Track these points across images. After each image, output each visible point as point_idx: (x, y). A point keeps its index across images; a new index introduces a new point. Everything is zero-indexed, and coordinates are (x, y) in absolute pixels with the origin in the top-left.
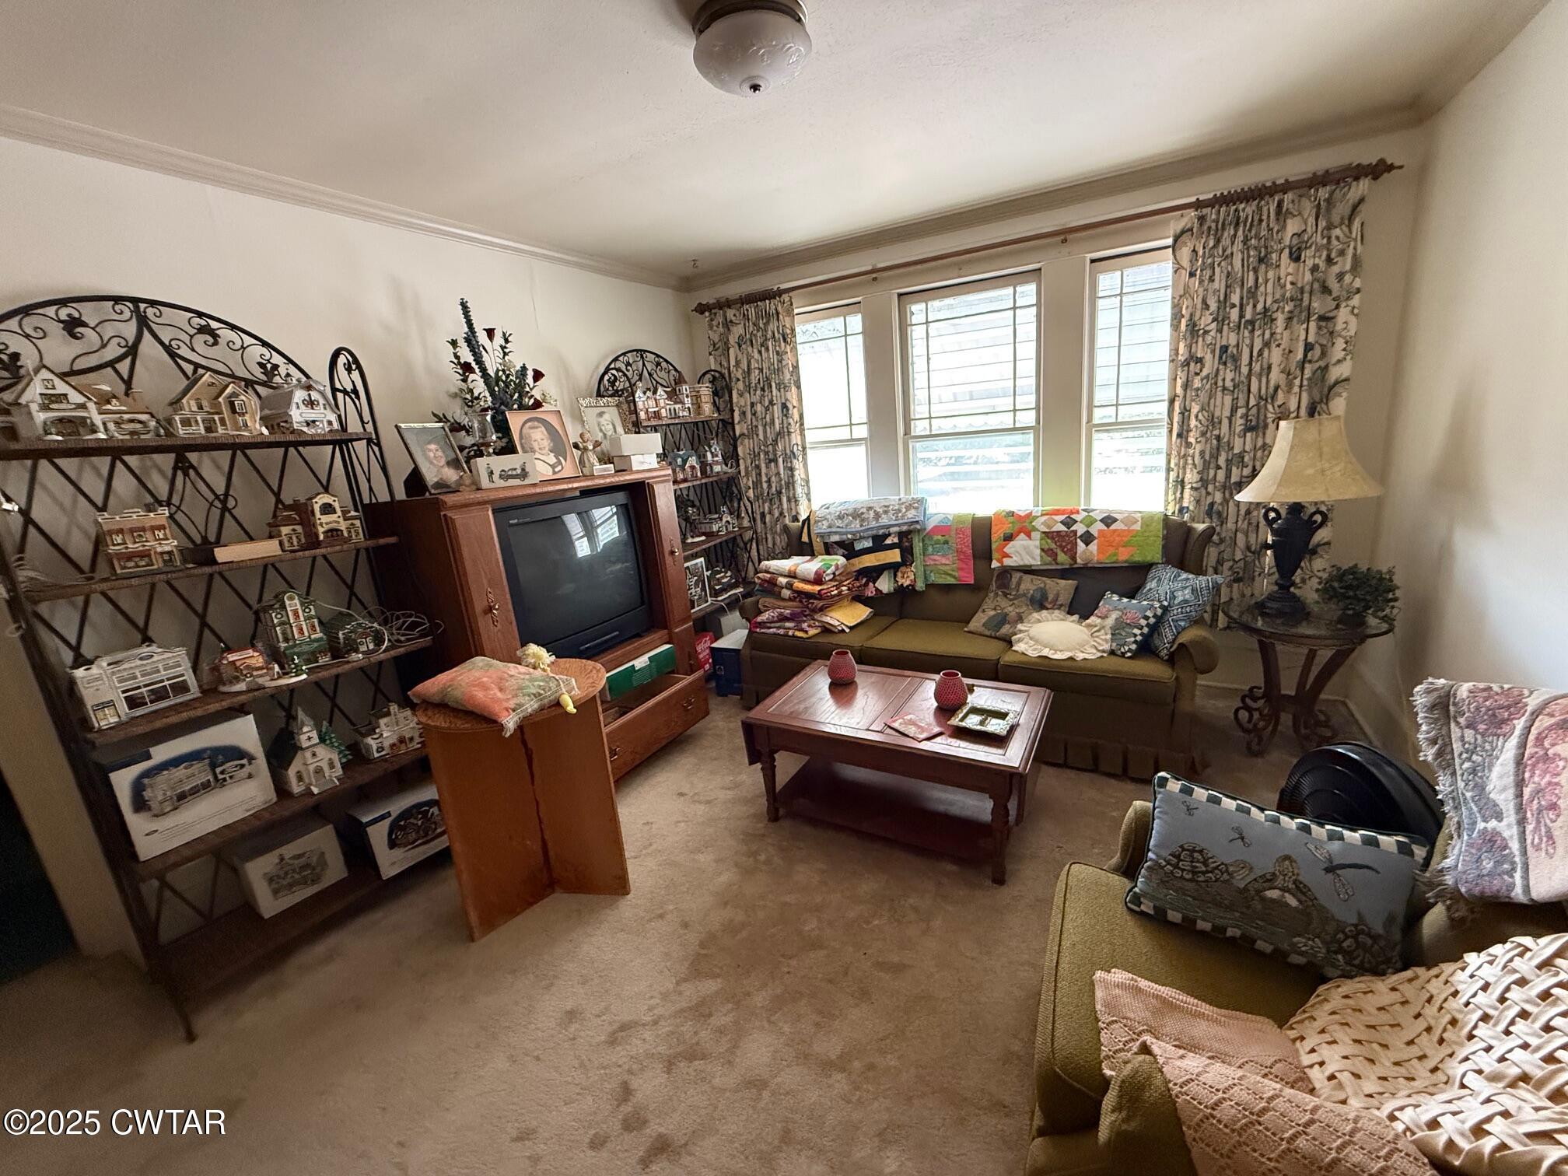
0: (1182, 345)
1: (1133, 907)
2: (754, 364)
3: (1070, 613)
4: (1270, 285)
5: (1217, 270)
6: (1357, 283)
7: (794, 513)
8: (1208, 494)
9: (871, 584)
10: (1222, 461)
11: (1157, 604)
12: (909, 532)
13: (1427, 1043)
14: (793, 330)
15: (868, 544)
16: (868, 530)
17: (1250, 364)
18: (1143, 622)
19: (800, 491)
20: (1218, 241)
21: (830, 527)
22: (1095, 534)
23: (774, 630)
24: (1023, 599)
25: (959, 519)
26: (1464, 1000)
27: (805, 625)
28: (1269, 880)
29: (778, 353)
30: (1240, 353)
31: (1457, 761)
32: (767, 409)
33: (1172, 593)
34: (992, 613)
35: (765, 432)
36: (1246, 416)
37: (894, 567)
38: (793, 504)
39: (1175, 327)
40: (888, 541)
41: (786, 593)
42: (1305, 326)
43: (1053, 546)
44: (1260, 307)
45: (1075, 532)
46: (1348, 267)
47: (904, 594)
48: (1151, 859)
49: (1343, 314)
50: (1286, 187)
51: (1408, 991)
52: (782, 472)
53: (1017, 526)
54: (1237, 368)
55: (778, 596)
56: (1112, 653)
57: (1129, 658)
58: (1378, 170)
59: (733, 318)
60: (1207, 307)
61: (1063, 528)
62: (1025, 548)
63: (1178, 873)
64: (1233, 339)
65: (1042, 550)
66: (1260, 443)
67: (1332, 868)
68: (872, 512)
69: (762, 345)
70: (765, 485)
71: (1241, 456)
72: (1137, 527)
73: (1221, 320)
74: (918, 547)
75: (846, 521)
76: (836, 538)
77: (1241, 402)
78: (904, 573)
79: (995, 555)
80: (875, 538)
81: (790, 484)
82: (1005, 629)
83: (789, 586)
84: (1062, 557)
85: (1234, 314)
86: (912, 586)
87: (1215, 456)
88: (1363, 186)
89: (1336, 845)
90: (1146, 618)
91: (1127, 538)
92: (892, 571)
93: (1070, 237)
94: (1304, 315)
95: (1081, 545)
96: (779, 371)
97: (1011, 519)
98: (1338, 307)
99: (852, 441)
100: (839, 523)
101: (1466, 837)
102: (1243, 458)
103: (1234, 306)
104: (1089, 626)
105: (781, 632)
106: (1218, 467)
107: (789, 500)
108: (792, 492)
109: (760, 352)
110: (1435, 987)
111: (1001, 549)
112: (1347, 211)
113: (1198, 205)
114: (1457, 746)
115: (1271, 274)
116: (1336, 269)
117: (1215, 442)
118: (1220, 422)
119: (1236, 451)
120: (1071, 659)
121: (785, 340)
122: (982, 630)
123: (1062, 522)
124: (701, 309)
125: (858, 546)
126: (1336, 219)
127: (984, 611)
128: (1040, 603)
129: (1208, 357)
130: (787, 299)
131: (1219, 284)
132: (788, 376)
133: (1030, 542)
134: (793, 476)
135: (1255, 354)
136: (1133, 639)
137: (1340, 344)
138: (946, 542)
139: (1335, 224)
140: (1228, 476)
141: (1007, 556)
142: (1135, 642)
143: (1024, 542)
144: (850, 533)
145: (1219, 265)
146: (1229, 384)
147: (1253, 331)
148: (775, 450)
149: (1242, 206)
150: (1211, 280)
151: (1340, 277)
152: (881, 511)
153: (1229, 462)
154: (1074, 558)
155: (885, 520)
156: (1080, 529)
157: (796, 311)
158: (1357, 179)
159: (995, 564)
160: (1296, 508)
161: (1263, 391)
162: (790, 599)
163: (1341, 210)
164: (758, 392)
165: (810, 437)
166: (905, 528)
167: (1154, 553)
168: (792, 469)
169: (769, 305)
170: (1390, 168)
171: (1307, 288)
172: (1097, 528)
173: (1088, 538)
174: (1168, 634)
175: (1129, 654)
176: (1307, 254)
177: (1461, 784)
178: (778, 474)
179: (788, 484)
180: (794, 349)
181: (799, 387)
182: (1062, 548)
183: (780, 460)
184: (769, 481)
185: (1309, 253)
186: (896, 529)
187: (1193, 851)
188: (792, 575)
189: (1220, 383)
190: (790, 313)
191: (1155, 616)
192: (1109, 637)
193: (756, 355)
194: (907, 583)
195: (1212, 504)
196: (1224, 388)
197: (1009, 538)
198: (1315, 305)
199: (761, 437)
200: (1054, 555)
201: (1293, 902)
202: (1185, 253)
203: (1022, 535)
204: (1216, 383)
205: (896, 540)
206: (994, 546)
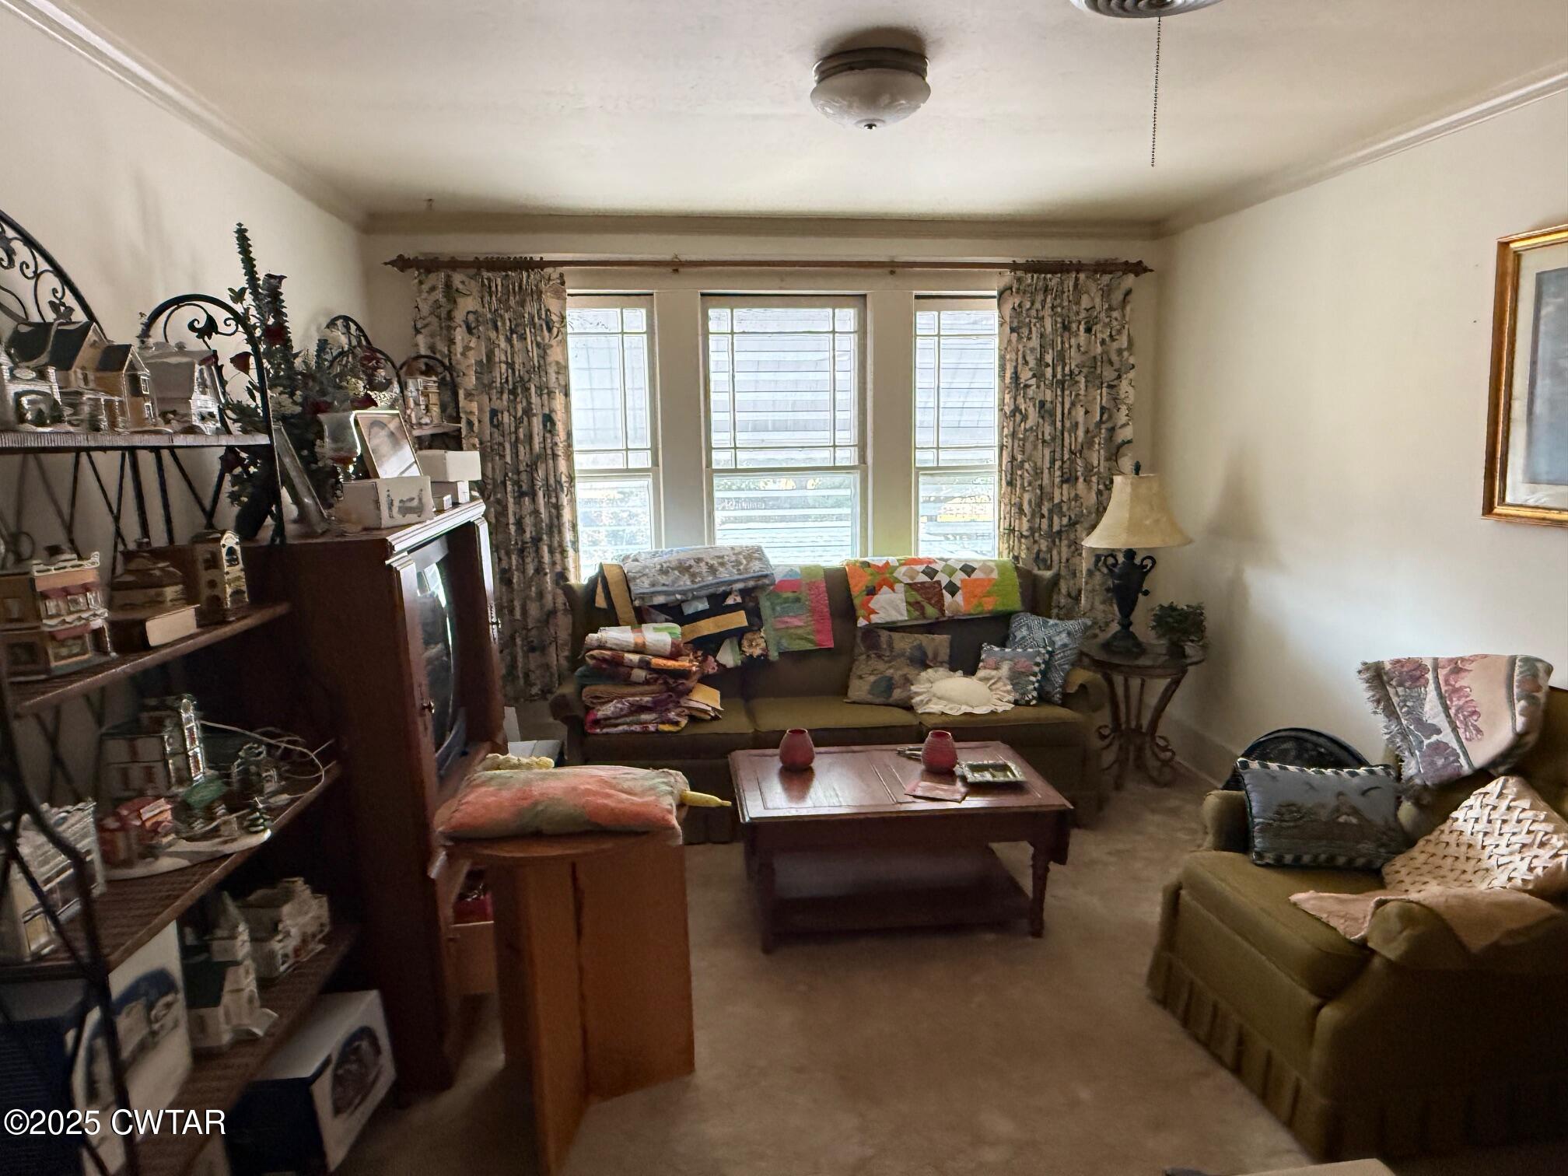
0: (1007, 397)
1: (1259, 862)
2: (499, 356)
3: (953, 669)
4: (1073, 350)
5: (1034, 329)
6: (1132, 360)
7: (558, 568)
8: (1035, 542)
9: (711, 658)
10: (1045, 511)
11: (1043, 651)
12: (754, 589)
13: (1461, 865)
14: (563, 318)
15: (703, 605)
16: (701, 588)
17: (1063, 421)
18: (1036, 669)
19: (568, 536)
20: (1033, 304)
21: (653, 585)
22: (958, 584)
23: (625, 727)
24: (902, 659)
25: (808, 571)
26: (1469, 833)
27: (672, 715)
28: (1337, 810)
29: (538, 345)
30: (1055, 408)
31: (1398, 709)
32: (518, 422)
33: (1050, 638)
34: (872, 678)
35: (516, 454)
36: (1061, 468)
37: (738, 634)
38: (558, 556)
39: (1002, 377)
40: (730, 601)
41: (640, 674)
42: (1099, 391)
43: (919, 598)
44: (1067, 369)
45: (939, 582)
46: (1125, 345)
47: (752, 667)
48: (1258, 824)
49: (1124, 385)
50: (1078, 267)
51: (1431, 848)
52: (542, 510)
53: (878, 578)
54: (1054, 423)
55: (628, 681)
56: (1016, 703)
57: (1033, 706)
58: (1138, 269)
59: (461, 287)
60: (1026, 363)
61: (926, 579)
62: (891, 603)
63: (1285, 824)
64: (1049, 395)
65: (907, 602)
66: (1072, 495)
67: (1364, 793)
68: (702, 564)
69: (512, 331)
70: (512, 528)
71: (1059, 505)
72: (995, 575)
73: (1038, 376)
74: (765, 605)
75: (671, 578)
76: (660, 600)
77: (1058, 456)
78: (751, 641)
79: (861, 612)
80: (711, 598)
81: (555, 525)
82: (897, 694)
83: (645, 665)
84: (931, 611)
85: (1049, 371)
86: (765, 655)
87: (1040, 505)
88: (1130, 280)
89: (1356, 780)
90: (1038, 664)
91: (989, 588)
92: (735, 642)
93: (898, 270)
94: (1097, 382)
95: (947, 596)
96: (541, 369)
97: (869, 570)
98: (1119, 377)
99: (628, 472)
100: (663, 579)
101: (1417, 753)
102: (1061, 508)
103: (1048, 365)
104: (986, 679)
105: (637, 728)
106: (1043, 516)
107: (551, 552)
108: (556, 538)
109: (509, 340)
110: (1445, 837)
111: (865, 605)
112: (1121, 297)
113: (1014, 267)
114: (1395, 700)
115: (1073, 341)
116: (1115, 345)
117: (1038, 491)
118: (1042, 473)
119: (1056, 501)
120: (993, 713)
121: (550, 330)
122: (870, 698)
123: (923, 572)
124: (403, 263)
125: (689, 610)
126: (1115, 303)
127: (860, 677)
128: (923, 662)
129: (1031, 410)
130: (555, 276)
131: (1035, 342)
132: (553, 376)
133: (893, 595)
134: (559, 516)
135: (1066, 411)
136: (1032, 687)
137: (1124, 409)
138: (797, 600)
139: (1115, 307)
140: (1051, 526)
141: (873, 612)
142: (1035, 689)
143: (888, 596)
144: (680, 593)
145: (1035, 325)
146: (1047, 437)
147: (1063, 391)
148: (532, 480)
149: (1049, 276)
150: (1029, 339)
151: (1120, 352)
152: (715, 562)
153: (1051, 511)
154: (942, 611)
155: (724, 575)
156: (944, 579)
157: (569, 291)
158: (1125, 273)
159: (862, 622)
160: (1130, 554)
161: (1073, 448)
162: (647, 682)
163: (1118, 296)
164: (505, 396)
165: (581, 462)
166: (751, 584)
167: (1014, 602)
168: (558, 507)
169: (529, 279)
170: (1146, 270)
171: (1099, 358)
172: (959, 578)
173: (953, 589)
174: (1057, 679)
175: (1034, 702)
176: (1097, 328)
177: (1404, 722)
178: (536, 512)
179: (551, 527)
180: (564, 343)
181: (567, 395)
182: (929, 600)
183: (541, 494)
184: (519, 524)
185: (1098, 327)
186: (740, 586)
187: (1289, 805)
188: (639, 649)
189: (1040, 436)
190: (560, 294)
191: (1045, 662)
192: (1009, 687)
193: (503, 344)
194: (757, 652)
195: (1039, 551)
196: (1044, 441)
197: (872, 592)
198: (1105, 373)
199: (508, 459)
200: (922, 609)
201: (1354, 821)
202: (1007, 309)
203: (885, 588)
204: (1037, 435)
205: (739, 600)
206: (857, 602)
